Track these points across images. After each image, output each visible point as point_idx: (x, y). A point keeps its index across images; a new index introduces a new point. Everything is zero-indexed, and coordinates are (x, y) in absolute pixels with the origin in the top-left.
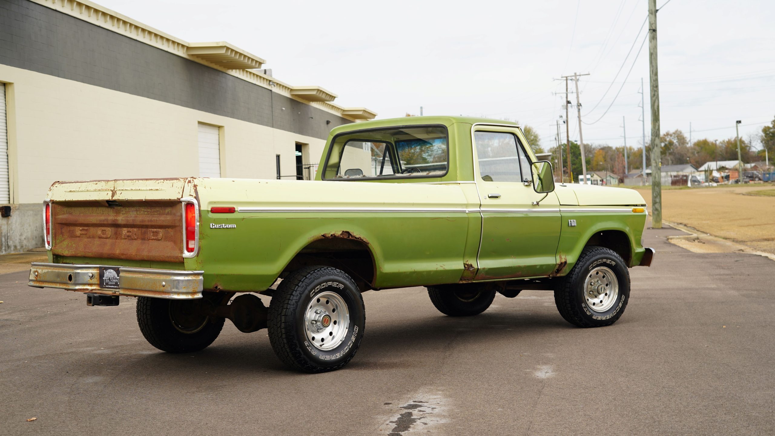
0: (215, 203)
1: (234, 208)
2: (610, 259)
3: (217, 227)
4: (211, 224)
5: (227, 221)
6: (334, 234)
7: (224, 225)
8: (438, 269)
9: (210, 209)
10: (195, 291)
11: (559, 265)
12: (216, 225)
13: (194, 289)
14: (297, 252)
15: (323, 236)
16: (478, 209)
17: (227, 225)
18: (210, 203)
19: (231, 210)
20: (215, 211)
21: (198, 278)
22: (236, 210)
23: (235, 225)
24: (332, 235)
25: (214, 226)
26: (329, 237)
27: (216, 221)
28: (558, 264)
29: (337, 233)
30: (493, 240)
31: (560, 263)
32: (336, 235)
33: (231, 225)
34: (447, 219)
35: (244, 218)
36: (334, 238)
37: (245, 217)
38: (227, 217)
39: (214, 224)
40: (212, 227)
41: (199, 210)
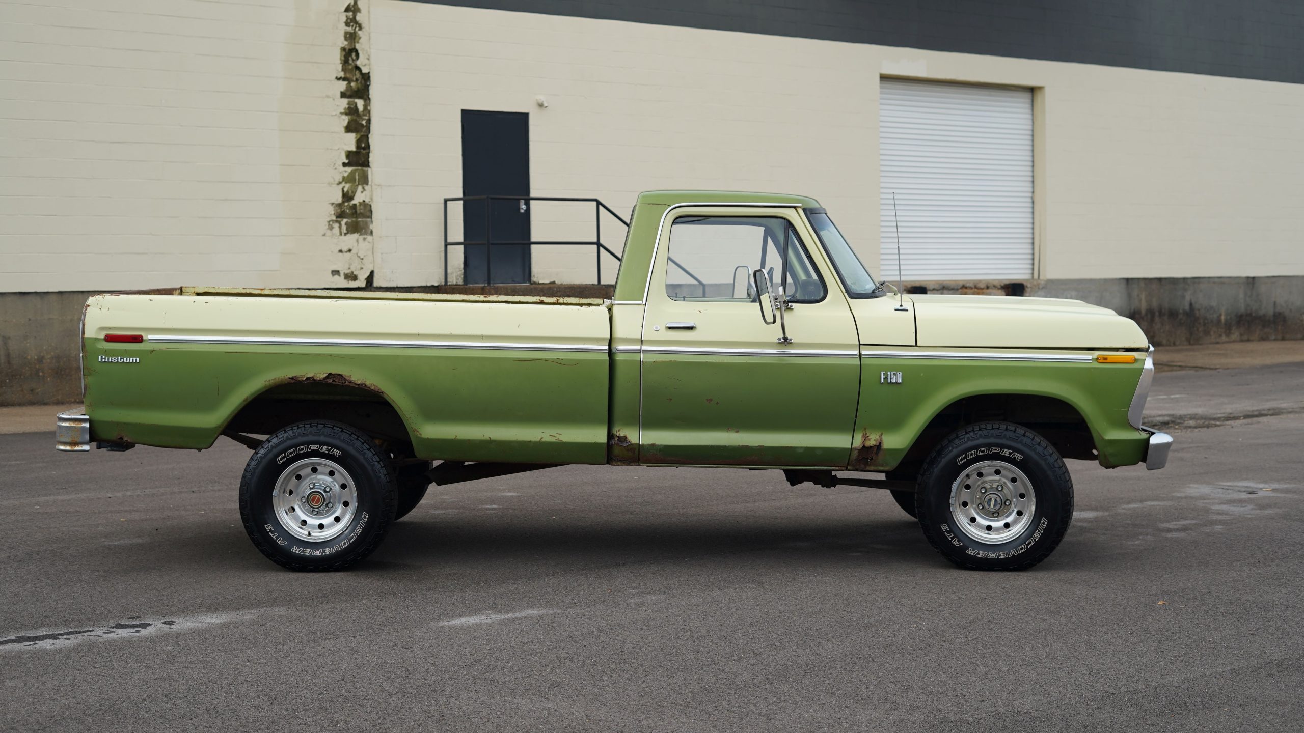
0: (110, 329)
1: (141, 337)
2: (1009, 447)
3: (108, 360)
4: (100, 357)
5: (127, 353)
6: (312, 377)
7: (119, 358)
8: (543, 440)
9: (103, 337)
10: (75, 442)
11: (859, 450)
12: (107, 358)
13: (73, 439)
14: (246, 399)
15: (292, 378)
16: (638, 348)
17: (125, 359)
18: (102, 329)
19: (138, 339)
20: (110, 339)
21: (80, 425)
22: (144, 338)
23: (138, 359)
24: (307, 379)
25: (105, 359)
26: (303, 381)
27: (107, 353)
28: (856, 449)
29: (318, 375)
30: (671, 399)
31: (861, 447)
32: (315, 378)
33: (131, 359)
34: (558, 362)
35: (153, 350)
36: (312, 383)
37: (155, 349)
38: (127, 348)
39: (104, 357)
40: (102, 360)
41: (83, 338)
